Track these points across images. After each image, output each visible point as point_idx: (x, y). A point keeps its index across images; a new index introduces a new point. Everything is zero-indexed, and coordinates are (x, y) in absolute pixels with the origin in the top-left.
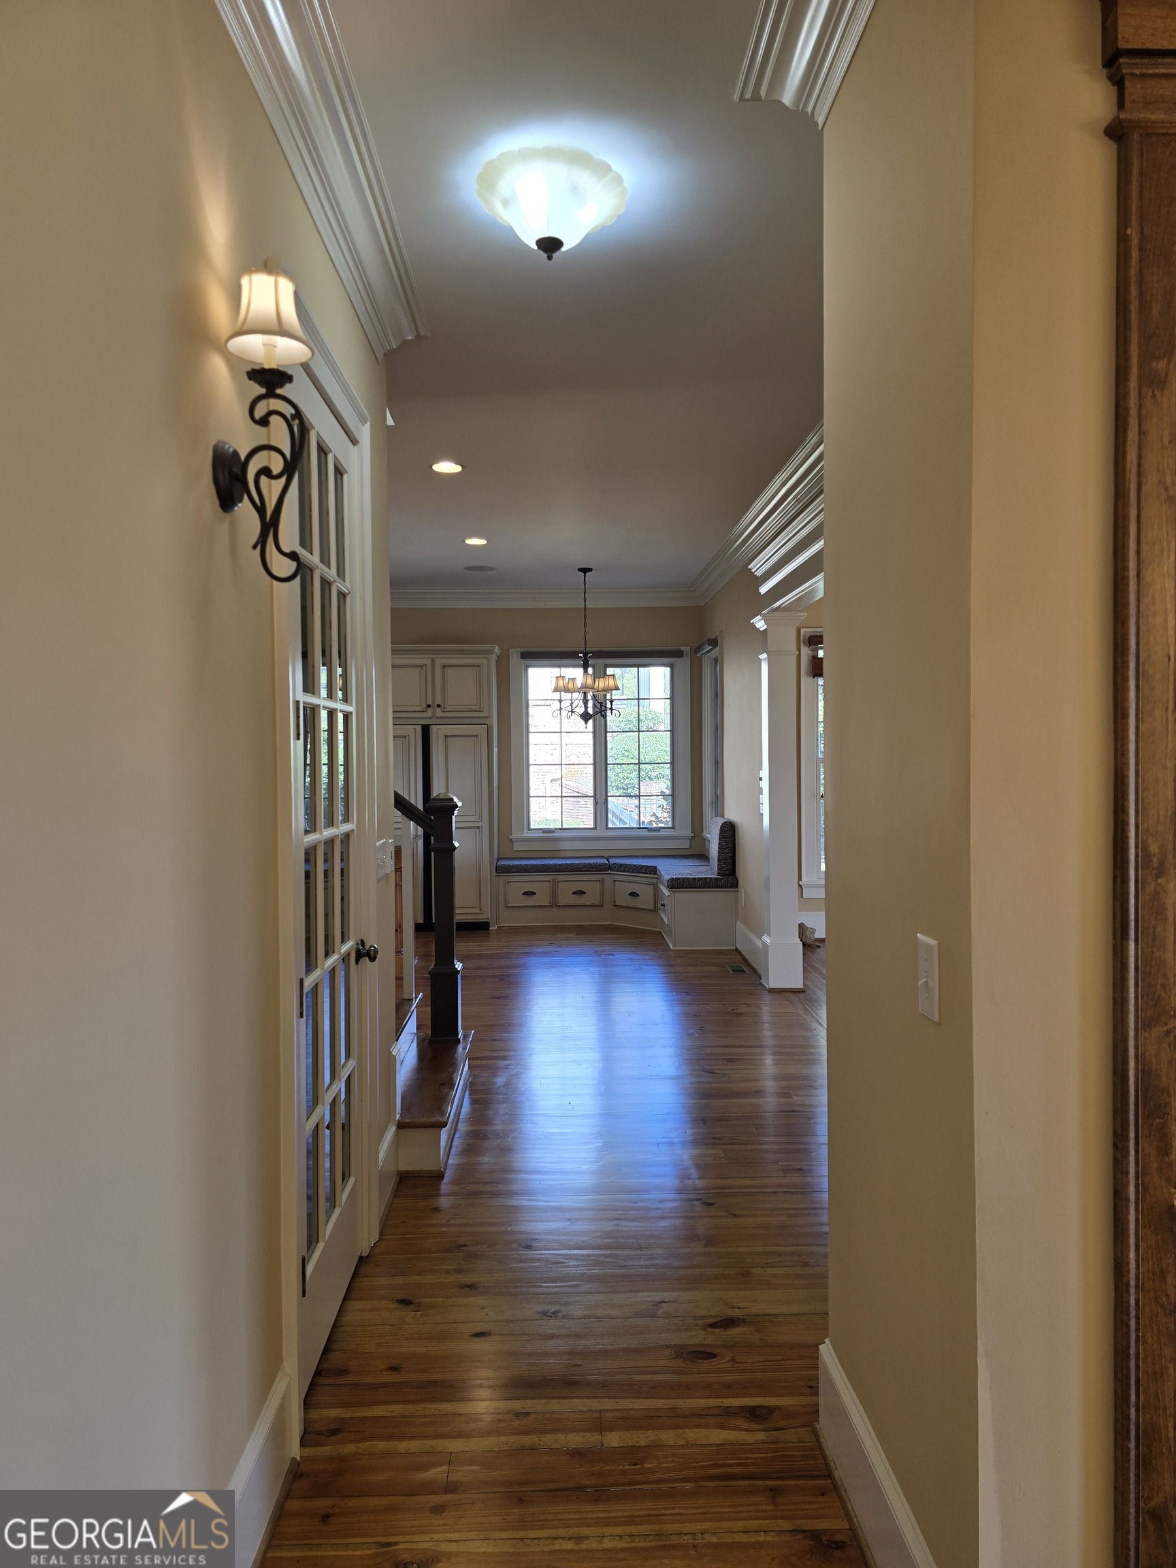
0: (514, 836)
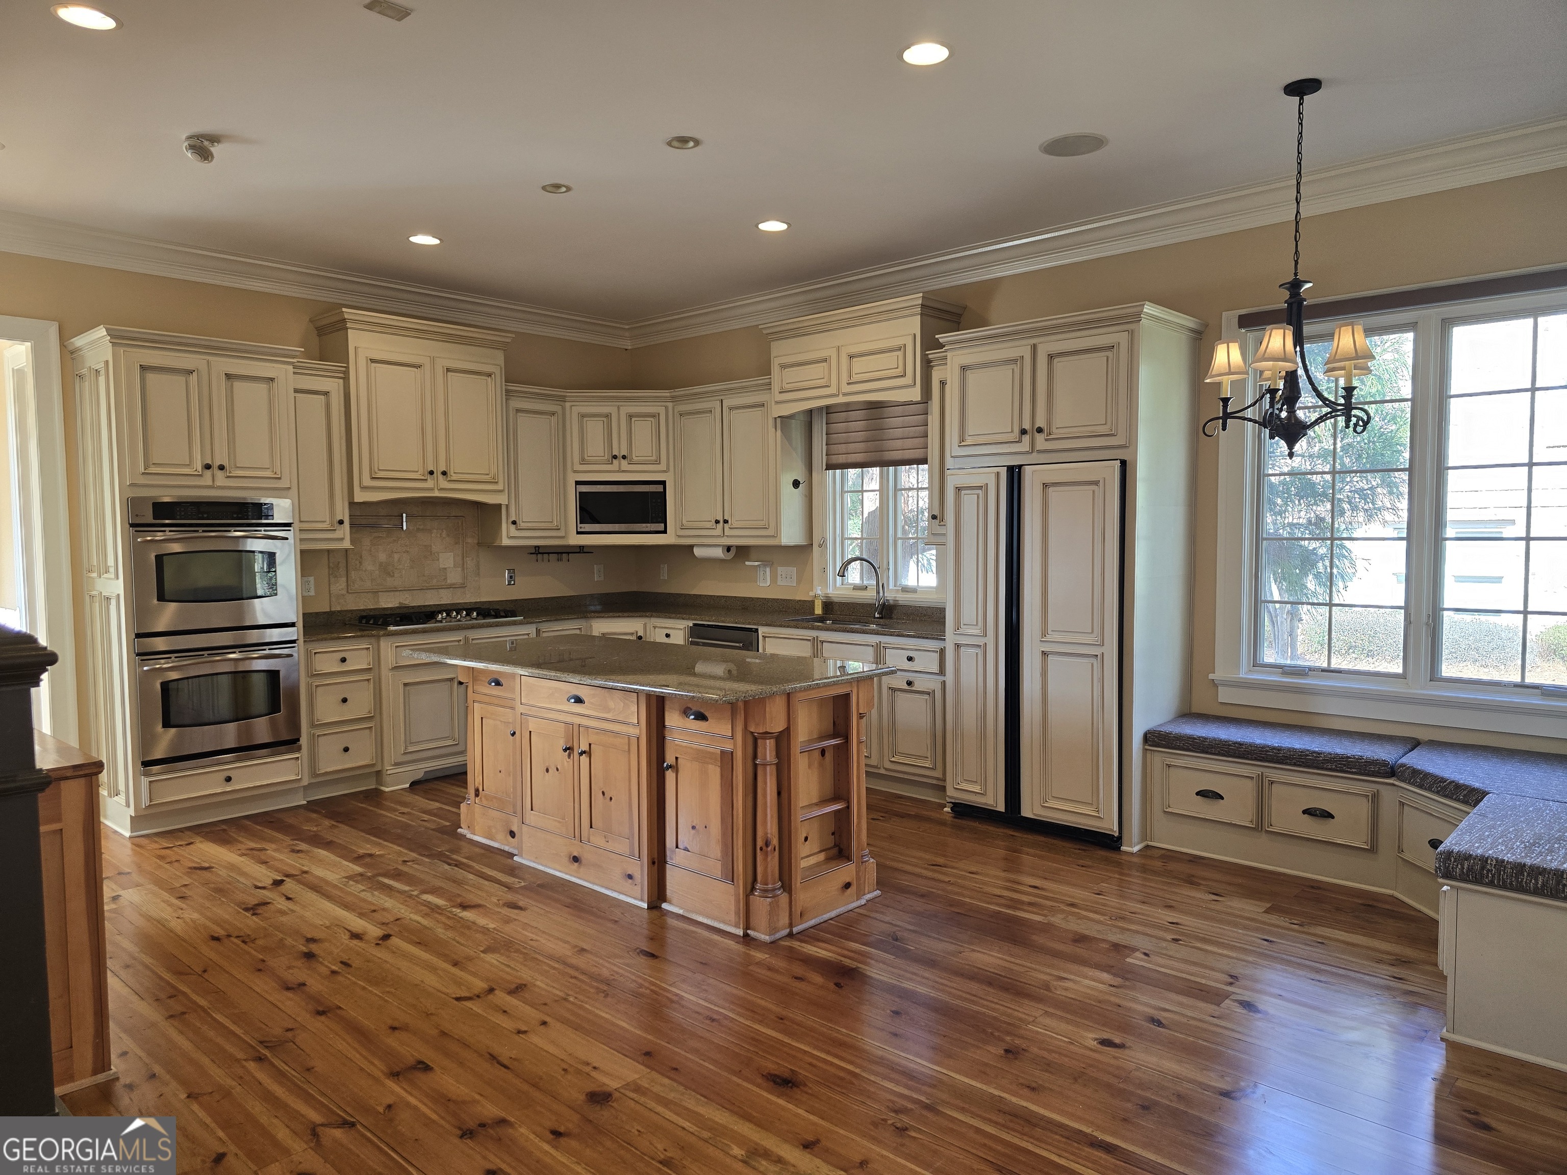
0: (1217, 676)
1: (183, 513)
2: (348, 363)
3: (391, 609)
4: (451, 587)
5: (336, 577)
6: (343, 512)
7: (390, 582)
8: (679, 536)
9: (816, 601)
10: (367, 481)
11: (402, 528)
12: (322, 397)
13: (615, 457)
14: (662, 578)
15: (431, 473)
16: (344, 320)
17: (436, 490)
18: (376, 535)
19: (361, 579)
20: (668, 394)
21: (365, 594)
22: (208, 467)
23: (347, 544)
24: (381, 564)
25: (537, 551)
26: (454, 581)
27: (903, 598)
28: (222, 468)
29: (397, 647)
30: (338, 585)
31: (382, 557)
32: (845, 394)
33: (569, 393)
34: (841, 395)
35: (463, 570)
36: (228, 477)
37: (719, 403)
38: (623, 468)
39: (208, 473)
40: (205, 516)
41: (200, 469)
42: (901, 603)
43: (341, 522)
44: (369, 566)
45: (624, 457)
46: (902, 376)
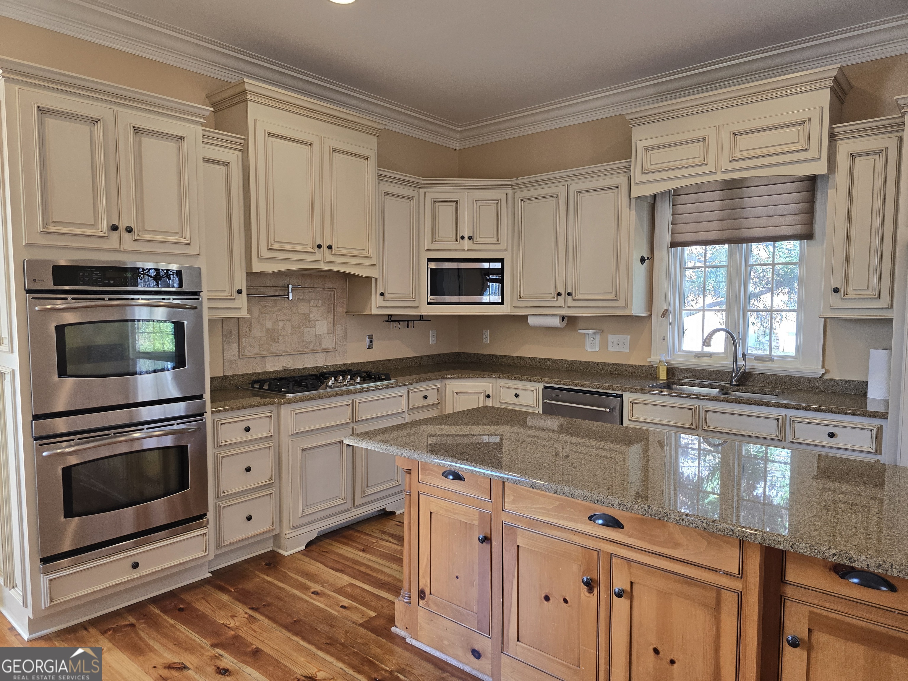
1: (87, 279)
2: (247, 135)
3: (276, 372)
4: (325, 351)
5: (229, 343)
6: (241, 283)
7: (276, 348)
8: (515, 307)
9: (661, 367)
10: (264, 253)
11: (288, 298)
12: (223, 168)
13: (462, 238)
14: (484, 341)
15: (319, 246)
16: (244, 92)
17: (322, 263)
18: (264, 304)
19: (250, 345)
20: (510, 183)
21: (254, 359)
22: (115, 228)
23: (244, 313)
24: (267, 331)
25: (390, 319)
26: (327, 346)
27: (760, 367)
28: (129, 230)
29: (296, 414)
30: (231, 351)
31: (269, 324)
32: (724, 172)
33: (425, 181)
34: (719, 173)
35: (334, 335)
36: (136, 240)
37: (565, 188)
38: (469, 248)
39: (115, 235)
40: (112, 282)
41: (105, 229)
42: (758, 371)
43: (240, 292)
44: (257, 332)
45: (470, 238)
46: (806, 150)
